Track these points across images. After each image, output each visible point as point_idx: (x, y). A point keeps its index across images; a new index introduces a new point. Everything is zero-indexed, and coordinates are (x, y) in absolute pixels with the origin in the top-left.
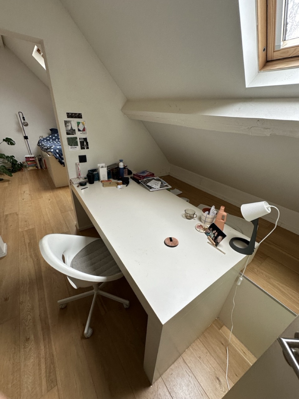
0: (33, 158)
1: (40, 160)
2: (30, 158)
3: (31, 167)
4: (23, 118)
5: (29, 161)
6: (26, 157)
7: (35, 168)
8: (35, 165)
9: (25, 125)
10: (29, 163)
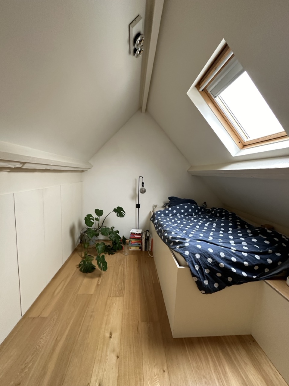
0: (140, 234)
1: (147, 239)
2: (137, 234)
3: (134, 246)
4: (143, 183)
5: (133, 239)
6: (131, 233)
7: (138, 249)
8: (139, 244)
9: (141, 192)
10: (133, 241)
